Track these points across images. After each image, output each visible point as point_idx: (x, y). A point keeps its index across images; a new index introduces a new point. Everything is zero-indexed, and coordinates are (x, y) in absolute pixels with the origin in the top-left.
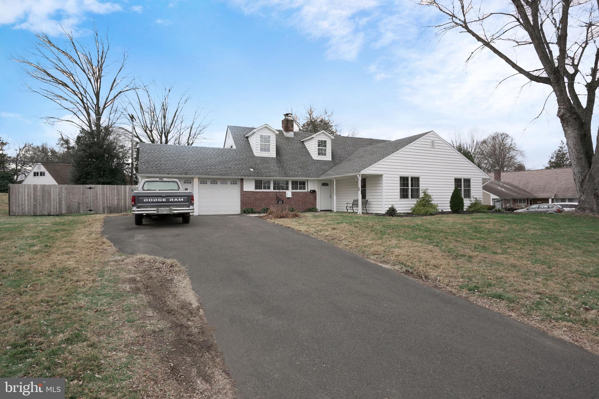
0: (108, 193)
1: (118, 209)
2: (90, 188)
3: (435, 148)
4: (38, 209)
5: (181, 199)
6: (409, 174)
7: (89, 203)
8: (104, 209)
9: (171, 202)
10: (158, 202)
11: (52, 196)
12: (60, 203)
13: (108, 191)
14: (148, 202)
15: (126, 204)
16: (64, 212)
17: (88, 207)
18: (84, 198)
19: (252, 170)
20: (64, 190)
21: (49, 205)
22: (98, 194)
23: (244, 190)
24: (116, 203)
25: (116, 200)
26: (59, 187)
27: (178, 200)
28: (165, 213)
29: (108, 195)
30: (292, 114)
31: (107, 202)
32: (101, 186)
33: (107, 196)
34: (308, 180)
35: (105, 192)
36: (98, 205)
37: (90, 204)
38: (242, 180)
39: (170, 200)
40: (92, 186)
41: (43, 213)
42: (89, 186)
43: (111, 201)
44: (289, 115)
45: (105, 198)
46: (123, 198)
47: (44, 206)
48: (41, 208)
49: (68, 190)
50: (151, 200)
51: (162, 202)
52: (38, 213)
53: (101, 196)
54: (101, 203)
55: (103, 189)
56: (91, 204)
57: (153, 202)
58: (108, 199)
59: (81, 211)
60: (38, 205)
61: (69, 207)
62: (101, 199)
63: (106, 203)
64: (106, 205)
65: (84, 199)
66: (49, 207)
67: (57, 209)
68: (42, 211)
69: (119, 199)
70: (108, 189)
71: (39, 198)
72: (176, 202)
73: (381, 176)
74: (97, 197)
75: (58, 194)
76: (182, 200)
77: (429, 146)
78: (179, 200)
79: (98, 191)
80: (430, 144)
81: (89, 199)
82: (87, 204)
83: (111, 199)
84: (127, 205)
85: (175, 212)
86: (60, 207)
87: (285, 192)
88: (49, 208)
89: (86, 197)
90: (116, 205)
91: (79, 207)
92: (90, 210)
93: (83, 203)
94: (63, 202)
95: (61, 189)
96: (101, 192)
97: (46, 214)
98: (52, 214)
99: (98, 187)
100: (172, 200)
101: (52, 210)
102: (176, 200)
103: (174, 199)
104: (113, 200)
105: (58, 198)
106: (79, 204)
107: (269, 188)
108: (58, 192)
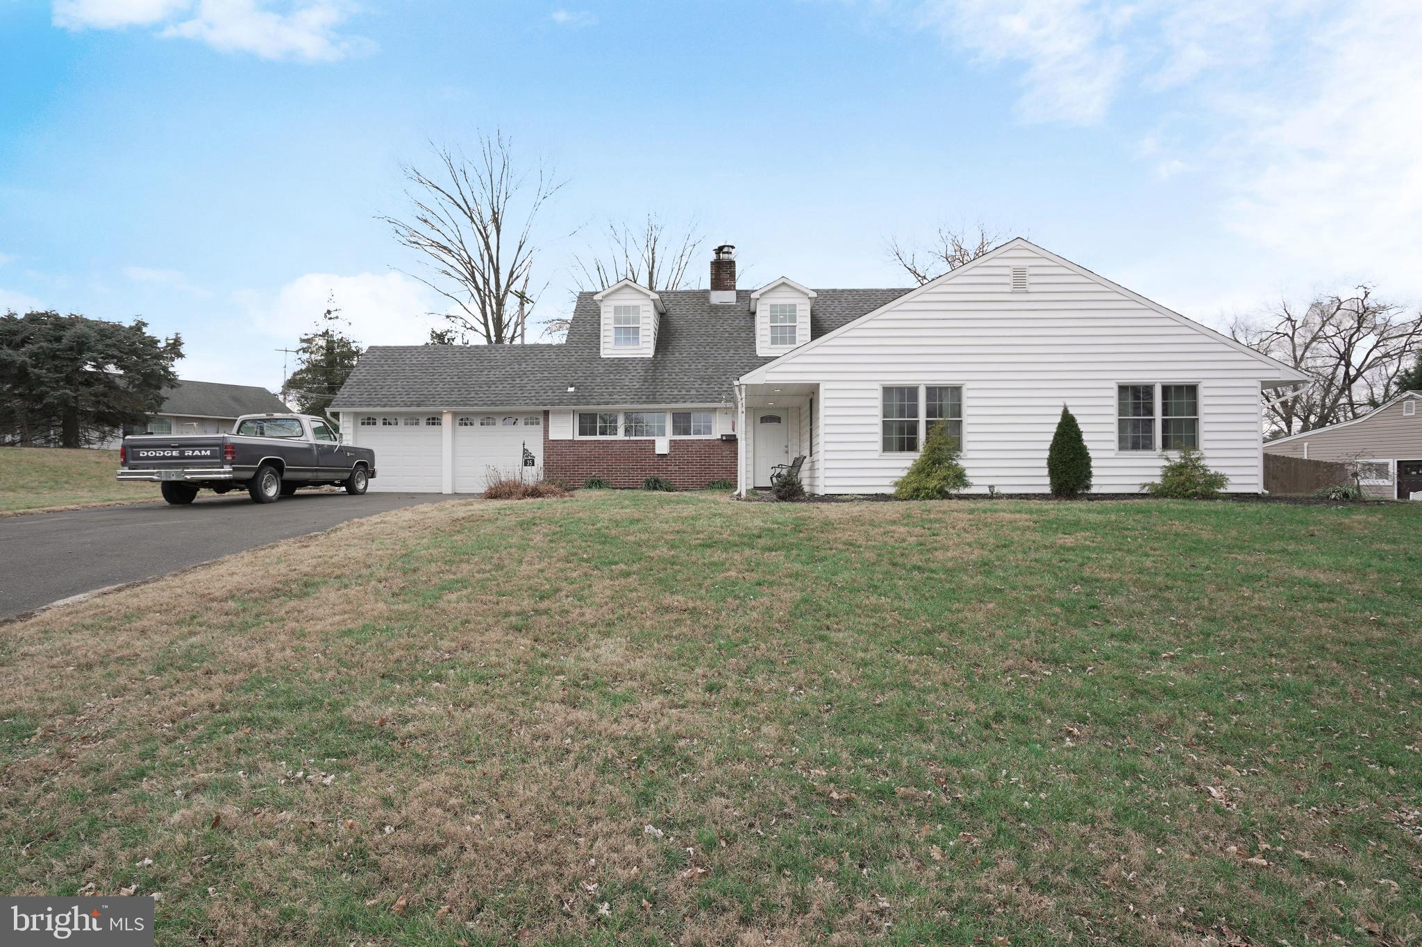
3: (1027, 292)
5: (206, 451)
6: (920, 377)
9: (189, 457)
10: (164, 458)
14: (148, 458)
19: (571, 389)
23: (552, 437)
27: (201, 453)
28: (174, 478)
30: (733, 247)
38: (546, 413)
39: (186, 454)
44: (726, 250)
50: (152, 453)
51: (172, 458)
57: (156, 458)
72: (197, 457)
76: (208, 453)
78: (203, 453)
80: (1007, 280)
85: (188, 477)
87: (654, 441)
100: (190, 454)
102: (197, 453)
103: (193, 451)
107: (614, 431)
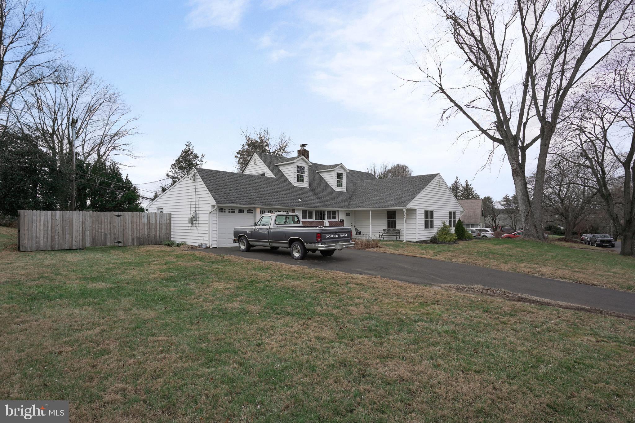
0: (138, 221)
1: (149, 241)
2: (118, 216)
3: (440, 187)
4: (57, 242)
6: (429, 209)
7: (117, 233)
8: (133, 240)
9: (340, 238)
10: (333, 238)
11: (74, 225)
12: (84, 234)
13: (138, 219)
15: (156, 234)
16: (88, 245)
17: (116, 239)
18: (112, 227)
19: (300, 200)
20: (88, 218)
21: (70, 237)
22: (127, 222)
24: (146, 233)
25: (146, 230)
26: (82, 215)
29: (138, 223)
31: (137, 232)
32: (130, 213)
33: (137, 225)
34: (338, 211)
35: (135, 220)
36: (127, 235)
37: (118, 235)
38: (293, 210)
40: (121, 213)
41: (63, 247)
42: (116, 213)
43: (141, 231)
44: (305, 146)
45: (135, 227)
46: (153, 227)
47: (64, 238)
48: (61, 241)
49: (93, 218)
50: (329, 236)
51: (336, 238)
52: (57, 247)
53: (130, 225)
54: (130, 233)
55: (133, 217)
56: (120, 235)
57: (330, 238)
58: (138, 228)
59: (109, 244)
60: (56, 237)
61: (94, 239)
62: (130, 228)
63: (135, 233)
64: (136, 236)
65: (112, 229)
66: (70, 239)
67: (79, 242)
68: (61, 244)
69: (149, 228)
70: (138, 217)
71: (59, 228)
73: (415, 210)
74: (126, 226)
75: (81, 223)
76: (346, 235)
77: (437, 186)
79: (127, 219)
80: (437, 184)
81: (117, 228)
82: (115, 234)
83: (141, 228)
84: (158, 235)
86: (84, 239)
87: (324, 221)
88: (70, 241)
89: (113, 226)
90: (146, 236)
91: (105, 238)
92: (119, 242)
93: (110, 234)
94: (88, 233)
95: (85, 216)
96: (130, 220)
97: (66, 248)
98: (74, 248)
99: (127, 215)
100: (341, 236)
101: (74, 243)
104: (143, 230)
105: (81, 229)
106: (106, 234)
107: (312, 218)
108: (81, 220)
